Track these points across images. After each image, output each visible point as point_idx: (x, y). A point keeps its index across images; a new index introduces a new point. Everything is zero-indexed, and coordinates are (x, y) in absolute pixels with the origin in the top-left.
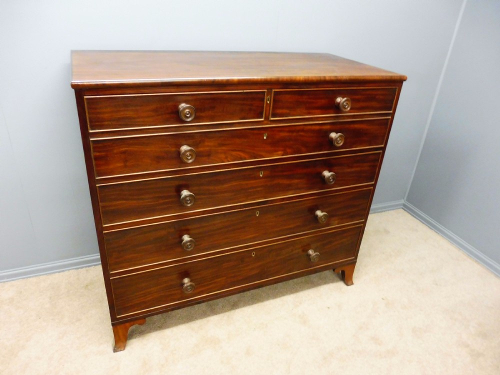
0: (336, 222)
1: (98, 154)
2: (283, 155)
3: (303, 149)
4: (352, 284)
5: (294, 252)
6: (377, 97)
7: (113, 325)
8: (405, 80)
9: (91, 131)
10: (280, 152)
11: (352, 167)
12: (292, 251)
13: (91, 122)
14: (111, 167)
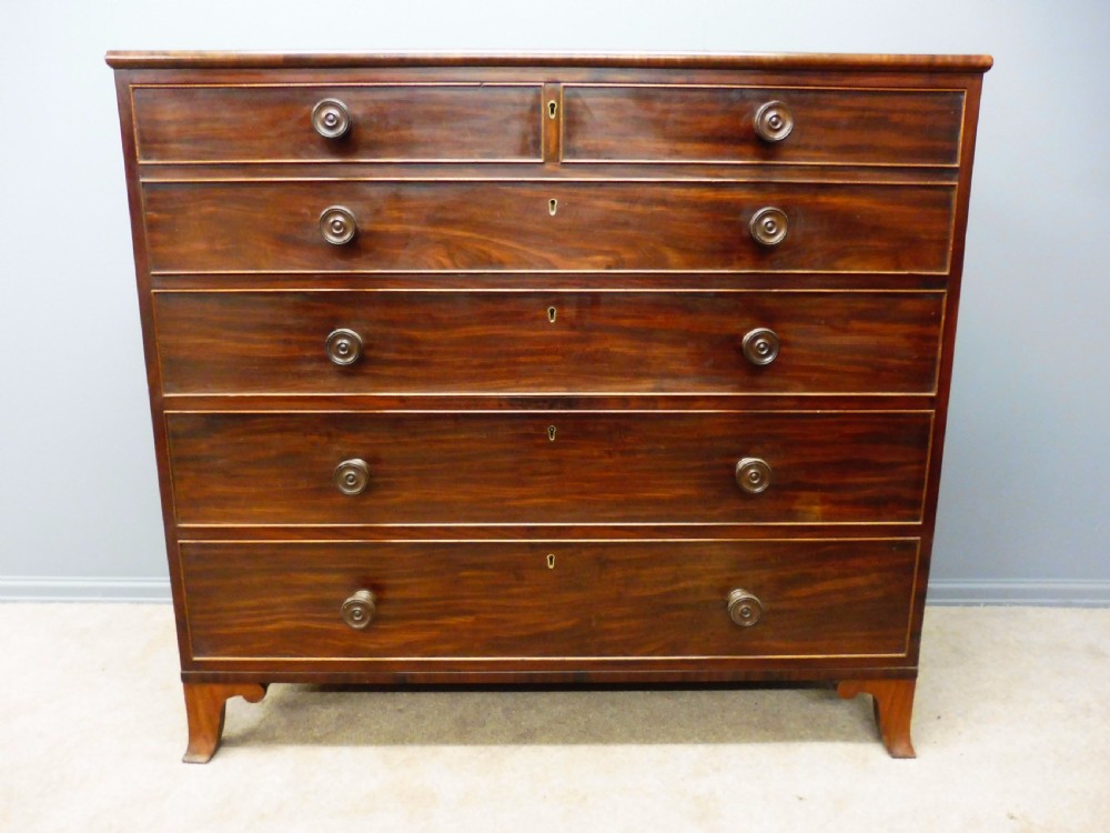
0: (817, 509)
1: (156, 216)
2: (609, 267)
3: (672, 256)
4: (910, 754)
5: (682, 585)
6: (896, 118)
7: (185, 678)
8: (987, 67)
9: (141, 162)
10: (599, 258)
11: (846, 331)
12: (676, 580)
13: (143, 141)
14: (183, 250)
